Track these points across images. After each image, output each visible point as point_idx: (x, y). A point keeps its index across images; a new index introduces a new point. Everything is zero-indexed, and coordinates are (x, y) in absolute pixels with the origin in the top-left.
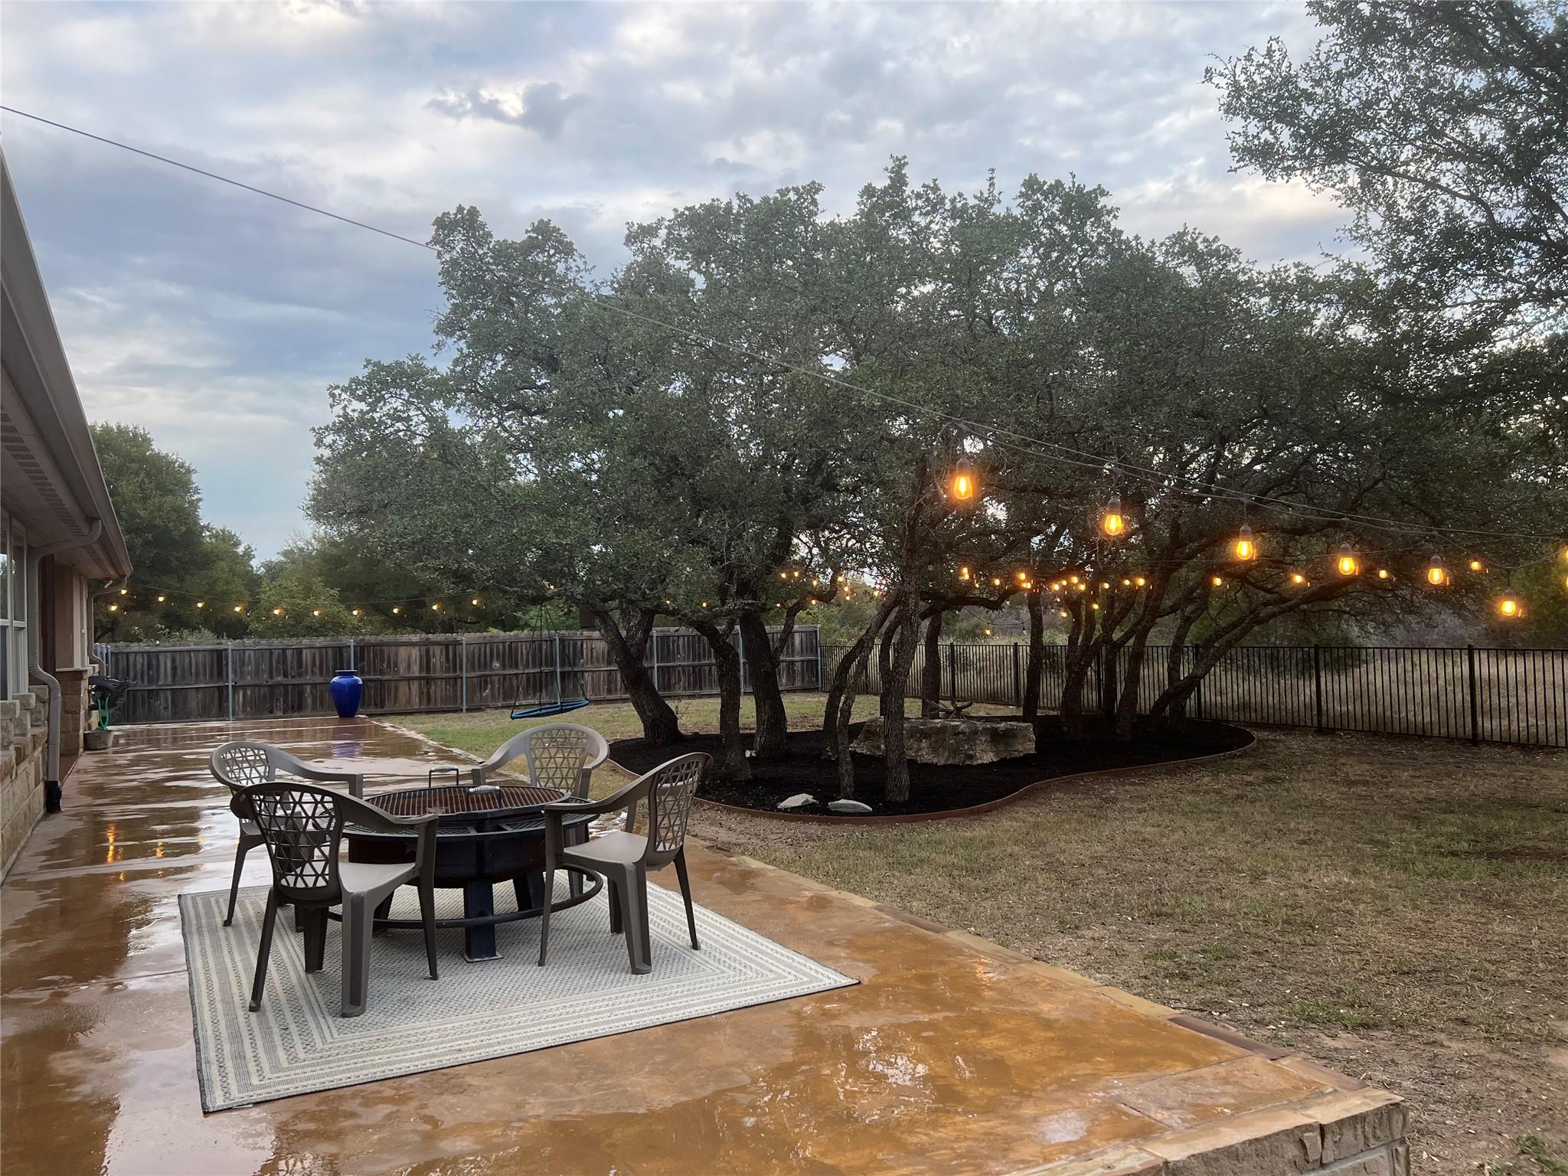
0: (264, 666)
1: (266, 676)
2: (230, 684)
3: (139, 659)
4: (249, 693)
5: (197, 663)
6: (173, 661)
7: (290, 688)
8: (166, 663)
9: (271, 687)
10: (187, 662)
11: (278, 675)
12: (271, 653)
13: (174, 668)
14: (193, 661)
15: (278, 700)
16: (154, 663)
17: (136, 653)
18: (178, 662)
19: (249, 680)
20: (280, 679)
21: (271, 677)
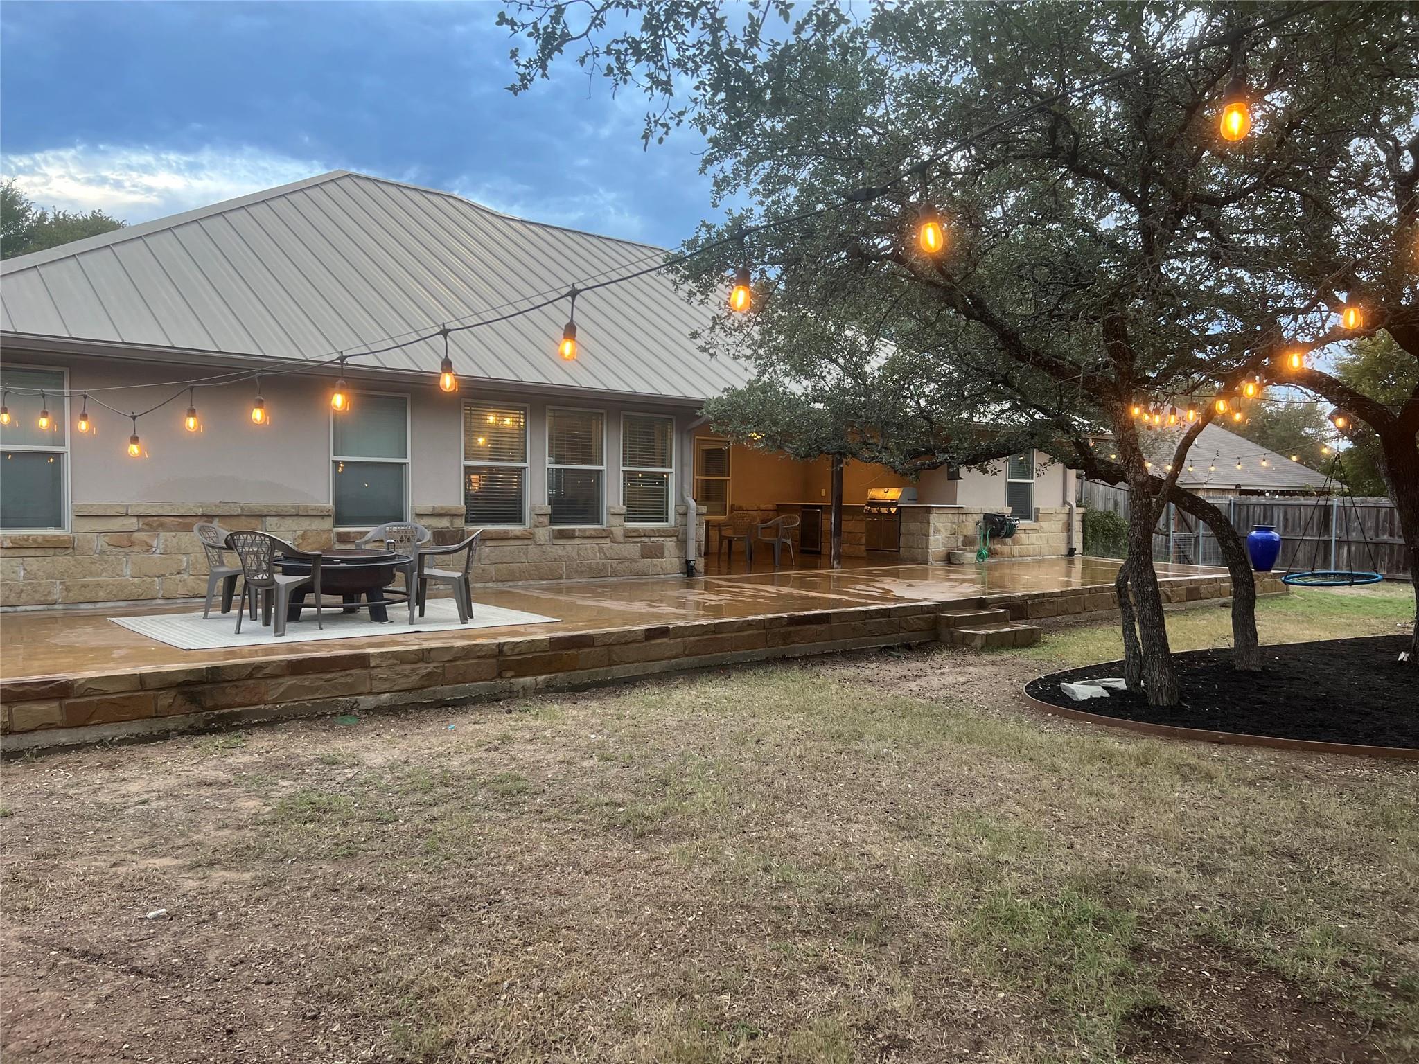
0: (1370, 524)
1: (1371, 533)
2: (1333, 539)
3: (1257, 509)
4: (1353, 548)
5: (1306, 515)
6: (1286, 513)
7: (1396, 547)
8: (1279, 515)
9: (1377, 544)
10: (1297, 515)
11: (1383, 534)
12: (1378, 511)
13: (1286, 520)
14: (1303, 515)
15: (1382, 559)
16: (1269, 514)
17: (1255, 505)
18: (1289, 516)
19: (1354, 536)
20: (1386, 537)
21: (1377, 536)
